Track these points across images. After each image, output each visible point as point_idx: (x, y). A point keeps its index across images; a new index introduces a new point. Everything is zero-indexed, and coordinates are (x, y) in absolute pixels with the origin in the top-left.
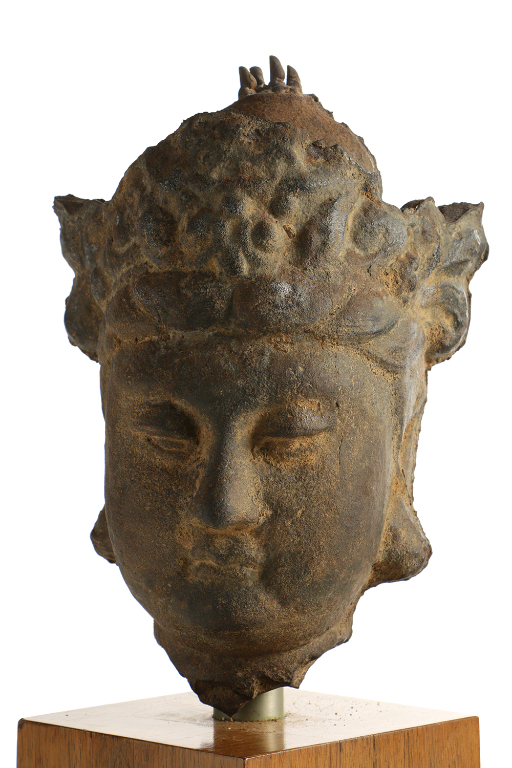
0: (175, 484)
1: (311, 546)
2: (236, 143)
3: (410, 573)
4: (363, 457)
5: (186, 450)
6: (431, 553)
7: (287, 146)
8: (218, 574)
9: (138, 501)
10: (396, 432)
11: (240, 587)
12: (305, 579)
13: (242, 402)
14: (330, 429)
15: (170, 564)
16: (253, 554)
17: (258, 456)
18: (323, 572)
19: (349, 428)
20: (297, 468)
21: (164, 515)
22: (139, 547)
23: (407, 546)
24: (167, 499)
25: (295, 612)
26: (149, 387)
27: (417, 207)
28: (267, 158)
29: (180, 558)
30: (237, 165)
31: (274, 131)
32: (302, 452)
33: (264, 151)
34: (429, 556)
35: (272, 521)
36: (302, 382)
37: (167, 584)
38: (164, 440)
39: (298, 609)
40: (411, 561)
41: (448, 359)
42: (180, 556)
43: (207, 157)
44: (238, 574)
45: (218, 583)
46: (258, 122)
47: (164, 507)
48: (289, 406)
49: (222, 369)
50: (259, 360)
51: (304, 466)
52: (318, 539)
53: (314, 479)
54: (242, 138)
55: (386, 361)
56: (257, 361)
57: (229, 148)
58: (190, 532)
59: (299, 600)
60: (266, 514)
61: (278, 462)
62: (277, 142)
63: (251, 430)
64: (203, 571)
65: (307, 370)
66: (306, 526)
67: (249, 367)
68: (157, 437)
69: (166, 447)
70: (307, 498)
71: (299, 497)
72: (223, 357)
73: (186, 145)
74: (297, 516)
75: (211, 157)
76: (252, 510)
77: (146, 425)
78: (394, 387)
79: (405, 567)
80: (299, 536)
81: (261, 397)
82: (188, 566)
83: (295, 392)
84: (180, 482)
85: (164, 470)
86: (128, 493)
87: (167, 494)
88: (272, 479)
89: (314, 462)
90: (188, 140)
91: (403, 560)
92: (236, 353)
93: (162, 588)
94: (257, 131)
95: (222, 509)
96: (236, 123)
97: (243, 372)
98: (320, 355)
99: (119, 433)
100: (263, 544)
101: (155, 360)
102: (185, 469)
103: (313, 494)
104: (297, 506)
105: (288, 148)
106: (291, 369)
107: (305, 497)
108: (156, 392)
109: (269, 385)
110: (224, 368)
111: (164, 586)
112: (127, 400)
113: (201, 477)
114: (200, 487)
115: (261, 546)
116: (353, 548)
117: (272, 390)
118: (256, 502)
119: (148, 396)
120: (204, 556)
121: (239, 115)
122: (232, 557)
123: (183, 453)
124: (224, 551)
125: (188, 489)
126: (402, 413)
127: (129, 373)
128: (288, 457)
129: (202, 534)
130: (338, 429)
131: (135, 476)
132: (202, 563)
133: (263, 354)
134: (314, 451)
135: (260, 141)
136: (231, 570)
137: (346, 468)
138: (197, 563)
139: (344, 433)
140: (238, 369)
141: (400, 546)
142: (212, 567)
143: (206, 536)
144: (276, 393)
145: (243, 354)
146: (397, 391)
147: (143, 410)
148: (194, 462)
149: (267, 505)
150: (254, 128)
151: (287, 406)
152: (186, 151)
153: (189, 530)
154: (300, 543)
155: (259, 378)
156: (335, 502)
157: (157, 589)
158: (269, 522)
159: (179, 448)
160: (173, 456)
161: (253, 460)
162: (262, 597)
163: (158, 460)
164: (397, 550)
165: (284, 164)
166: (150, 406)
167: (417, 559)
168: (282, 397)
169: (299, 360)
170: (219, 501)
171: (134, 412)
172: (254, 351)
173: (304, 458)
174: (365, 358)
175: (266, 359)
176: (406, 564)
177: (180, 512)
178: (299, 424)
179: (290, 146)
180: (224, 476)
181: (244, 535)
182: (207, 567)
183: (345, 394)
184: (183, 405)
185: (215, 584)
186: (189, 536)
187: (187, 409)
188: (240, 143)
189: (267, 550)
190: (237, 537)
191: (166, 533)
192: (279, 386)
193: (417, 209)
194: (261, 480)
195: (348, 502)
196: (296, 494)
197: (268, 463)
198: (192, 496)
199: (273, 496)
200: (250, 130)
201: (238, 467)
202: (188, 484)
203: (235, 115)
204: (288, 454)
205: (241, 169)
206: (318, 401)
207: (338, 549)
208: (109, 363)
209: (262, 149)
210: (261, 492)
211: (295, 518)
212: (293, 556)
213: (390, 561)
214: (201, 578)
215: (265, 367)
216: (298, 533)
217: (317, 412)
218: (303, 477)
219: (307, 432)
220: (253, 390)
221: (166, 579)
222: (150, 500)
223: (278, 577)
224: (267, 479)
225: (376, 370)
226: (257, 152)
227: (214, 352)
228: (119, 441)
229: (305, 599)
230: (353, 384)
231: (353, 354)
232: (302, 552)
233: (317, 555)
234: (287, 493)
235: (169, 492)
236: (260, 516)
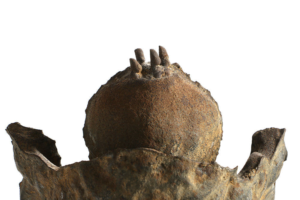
2: (149, 175)
7: (184, 175)
27: (256, 169)
28: (171, 186)
30: (151, 192)
31: (174, 165)
33: (169, 181)
43: (128, 185)
46: (162, 157)
54: (153, 172)
57: (144, 179)
62: (177, 173)
73: (112, 172)
75: (132, 185)
90: (113, 168)
94: (162, 165)
96: (148, 161)
105: (184, 177)
121: (149, 153)
135: (165, 172)
150: (160, 163)
152: (112, 176)
165: (182, 188)
179: (185, 175)
188: (151, 176)
193: (256, 170)
200: (158, 165)
203: (146, 153)
205: (153, 195)
209: (167, 179)
226: (164, 182)
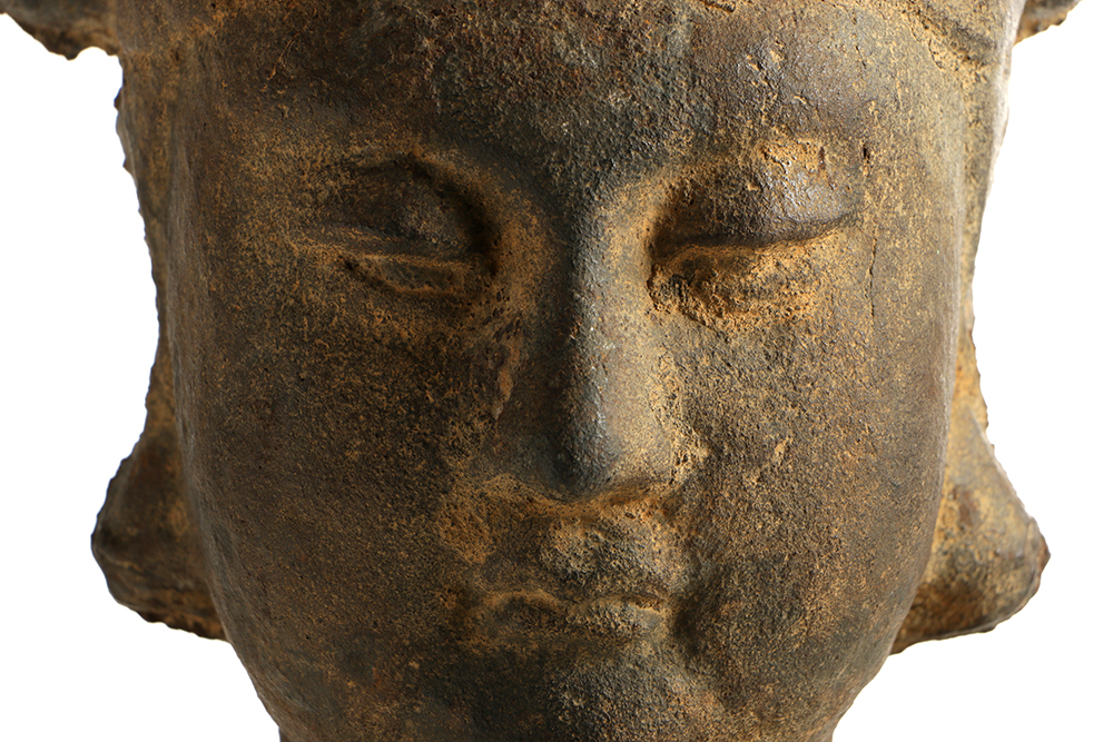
0: (434, 384)
1: (809, 540)
3: (1000, 612)
4: (923, 295)
5: (459, 291)
6: (1047, 555)
8: (563, 627)
9: (325, 435)
10: (969, 227)
11: (618, 661)
12: (790, 632)
13: (622, 152)
14: (846, 220)
15: (417, 607)
16: (659, 567)
17: (666, 299)
18: (835, 609)
19: (891, 215)
20: (768, 329)
21: (405, 472)
22: (327, 565)
23: (996, 536)
24: (412, 427)
25: (756, 723)
26: (352, 120)
29: (447, 587)
32: (781, 284)
34: (1043, 565)
35: (708, 475)
36: (780, 94)
37: (407, 661)
38: (397, 265)
39: (765, 714)
40: (1004, 577)
41: (1059, 22)
42: (447, 582)
44: (617, 625)
45: (558, 652)
47: (404, 449)
48: (746, 158)
49: (562, 61)
50: (662, 35)
51: (787, 322)
52: (825, 520)
53: (812, 358)
55: (967, 29)
56: (655, 36)
58: (479, 514)
59: (769, 689)
60: (693, 456)
61: (719, 315)
63: (644, 229)
64: (519, 620)
65: (790, 58)
66: (795, 485)
67: (637, 54)
68: (376, 257)
69: (403, 283)
70: (797, 409)
71: (777, 408)
72: (560, 28)
74: (774, 460)
76: (659, 446)
77: (349, 224)
78: (974, 103)
79: (990, 596)
80: (778, 513)
81: (673, 137)
82: (468, 608)
83: (763, 120)
84: (447, 379)
85: (398, 347)
86: (292, 414)
87: (410, 412)
88: (704, 362)
89: (811, 310)
91: (986, 577)
92: (597, 17)
93: (393, 673)
95: (592, 444)
97: (620, 68)
98: (816, 17)
99: (248, 249)
100: (682, 539)
101: (361, 43)
102: (460, 344)
103: (812, 399)
104: (773, 433)
106: (748, 57)
107: (793, 406)
108: (372, 133)
109: (693, 103)
110: (567, 60)
111: (399, 668)
112: (273, 157)
113: (515, 360)
114: (515, 389)
115: (676, 545)
116: (904, 544)
117: (703, 117)
118: (666, 425)
119: (346, 143)
120: (522, 579)
122: (605, 578)
123: (453, 299)
124: (581, 563)
125: (476, 396)
126: (986, 173)
127: (281, 80)
128: (744, 299)
129: (518, 520)
130: (866, 220)
131: (313, 368)
132: (514, 599)
133: (669, 19)
134: (811, 282)
136: (598, 614)
137: (887, 327)
138: (498, 599)
139: (882, 229)
140: (606, 62)
141: (980, 537)
142: (544, 609)
143: (528, 524)
144: (714, 126)
145: (616, 19)
146: (981, 112)
147: (331, 183)
148: (485, 323)
149: (694, 433)
151: (740, 159)
153: (478, 509)
154: (780, 533)
155: (665, 85)
156: (867, 419)
157: (375, 676)
158: (699, 479)
159: (440, 284)
160: (423, 307)
161: (653, 311)
162: (678, 683)
163: (379, 319)
164: (971, 548)
166: (353, 172)
167: (1019, 572)
168: (728, 134)
169: (768, 32)
170: (583, 425)
171: (301, 191)
172: (644, 9)
173: (786, 300)
174: (917, 22)
175: (680, 31)
176: (993, 587)
177: (452, 462)
178: (776, 208)
180: (589, 355)
181: (633, 517)
182: (530, 609)
183: (884, 123)
184: (452, 166)
185: (550, 656)
186: (477, 526)
187: (461, 178)
189: (693, 556)
190: (615, 523)
191: (410, 522)
192: (722, 105)
194: (677, 364)
195: (898, 417)
196: (768, 401)
197: (693, 318)
198: (490, 414)
199: (710, 408)
201: (621, 329)
202: (472, 383)
204: (745, 292)
206: (820, 144)
207: (873, 547)
208: (177, 58)
210: (679, 398)
211: (768, 465)
212: (762, 569)
213: (953, 579)
214: (510, 641)
215: (680, 54)
216: (776, 506)
217: (819, 175)
218: (785, 354)
219: (799, 229)
220: (653, 118)
221: (405, 647)
222: (362, 433)
223: (720, 629)
224: (693, 361)
225: (942, 55)
227: (534, 17)
228: (251, 273)
229: (785, 686)
230: (899, 93)
231: (891, 12)
232: (786, 558)
233: (822, 566)
234: (746, 397)
235: (417, 407)
236: (678, 463)
